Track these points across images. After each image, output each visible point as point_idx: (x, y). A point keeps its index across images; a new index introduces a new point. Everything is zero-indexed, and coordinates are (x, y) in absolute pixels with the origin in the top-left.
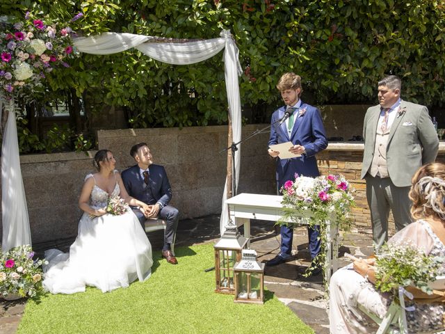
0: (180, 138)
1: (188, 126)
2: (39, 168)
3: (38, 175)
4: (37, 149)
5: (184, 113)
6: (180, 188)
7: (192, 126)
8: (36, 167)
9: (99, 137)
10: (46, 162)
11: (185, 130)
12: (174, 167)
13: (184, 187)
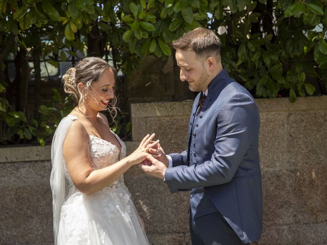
0: (292, 118)
1: (307, 95)
2: (23, 171)
3: (21, 184)
4: (22, 137)
5: (298, 69)
6: (291, 220)
7: (315, 94)
8: (18, 169)
9: (133, 115)
10: (37, 161)
11: (302, 103)
12: (278, 177)
13: (300, 217)
